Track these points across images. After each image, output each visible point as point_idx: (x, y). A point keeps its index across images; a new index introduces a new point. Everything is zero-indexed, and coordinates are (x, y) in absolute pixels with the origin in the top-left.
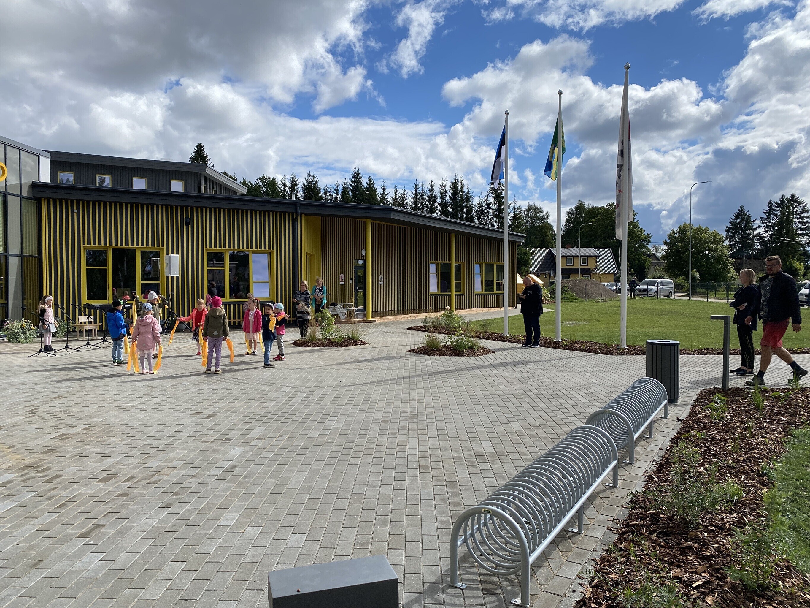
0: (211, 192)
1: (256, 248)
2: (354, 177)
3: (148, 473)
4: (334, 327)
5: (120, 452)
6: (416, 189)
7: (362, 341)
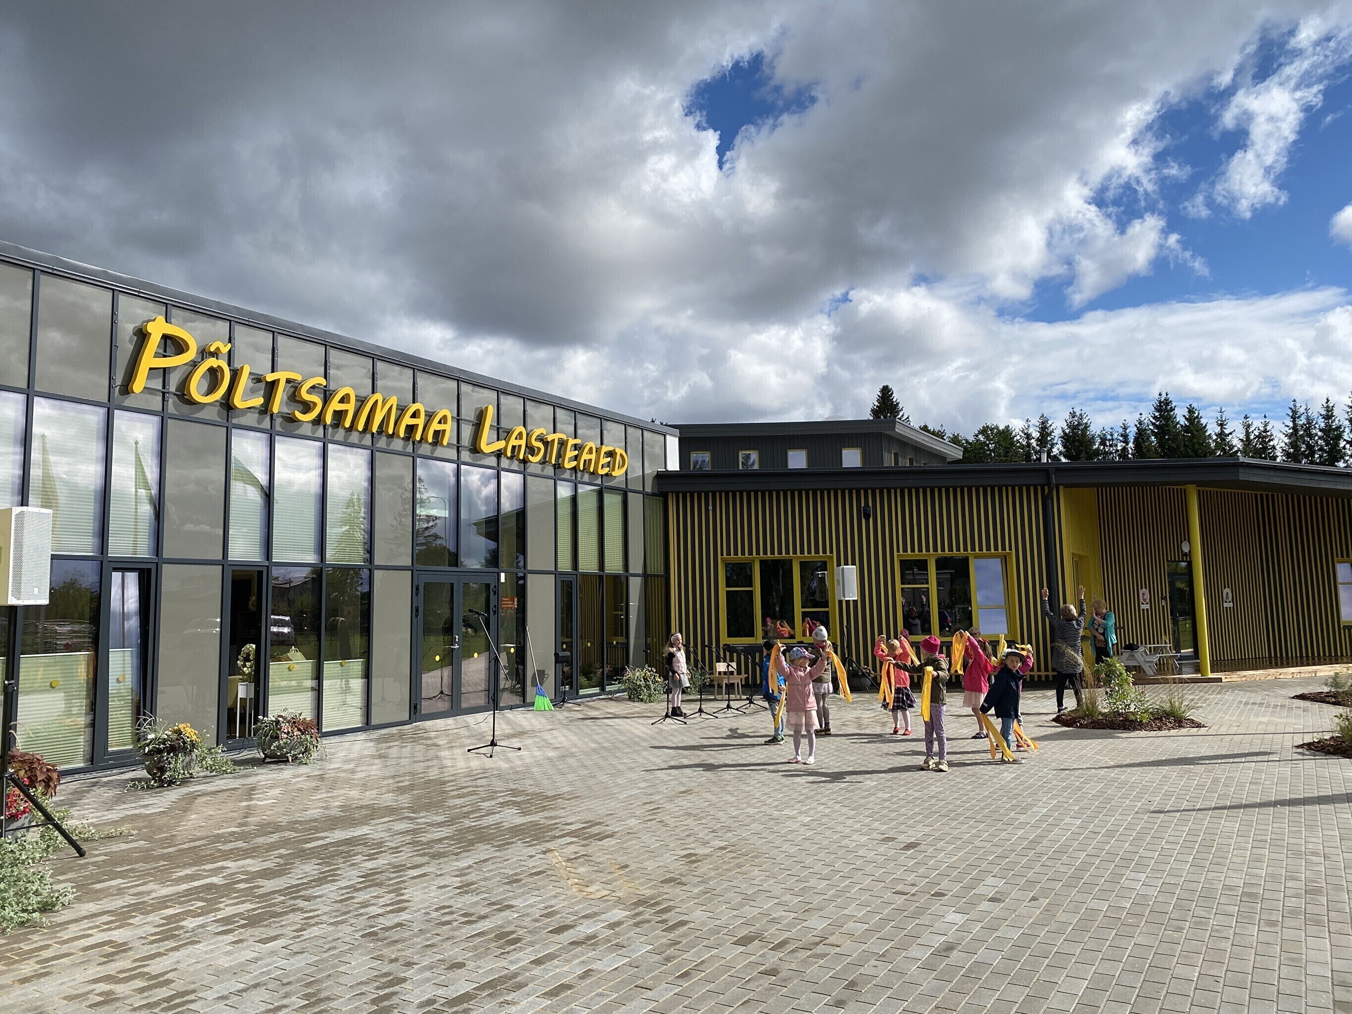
0: (905, 463)
1: (981, 549)
2: (1159, 409)
3: (809, 938)
4: (1133, 691)
5: (768, 894)
6: (1294, 419)
7: (1192, 721)
